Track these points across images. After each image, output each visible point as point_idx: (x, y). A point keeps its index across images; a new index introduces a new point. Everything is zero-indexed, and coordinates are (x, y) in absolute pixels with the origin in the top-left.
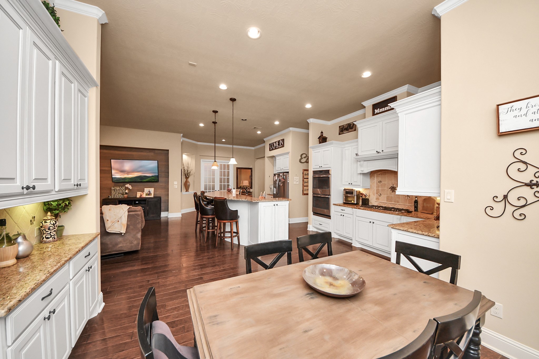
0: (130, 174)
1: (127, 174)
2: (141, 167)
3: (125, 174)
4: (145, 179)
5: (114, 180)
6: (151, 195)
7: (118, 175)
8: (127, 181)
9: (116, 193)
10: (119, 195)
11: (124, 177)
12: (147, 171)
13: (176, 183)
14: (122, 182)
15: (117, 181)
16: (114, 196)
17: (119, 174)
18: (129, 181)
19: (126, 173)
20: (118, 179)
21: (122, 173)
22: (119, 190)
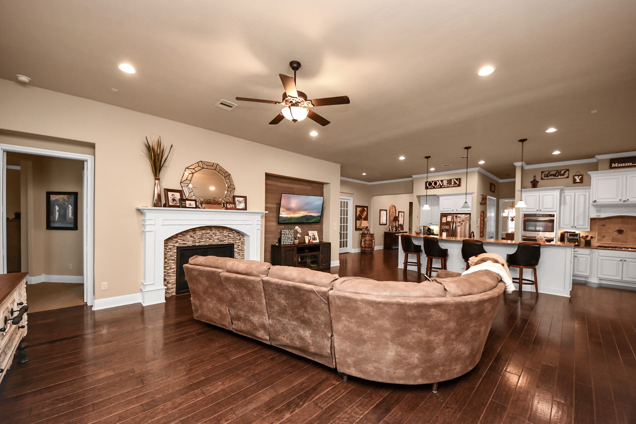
0: (296, 213)
1: (293, 213)
2: (307, 204)
3: (292, 213)
4: (311, 220)
5: (280, 220)
6: (316, 240)
7: (284, 214)
8: (293, 221)
9: (286, 238)
10: (288, 240)
11: (290, 217)
12: (312, 210)
13: (335, 224)
14: (289, 223)
15: (283, 222)
16: (284, 241)
17: (286, 213)
18: (295, 221)
19: (292, 211)
20: (284, 219)
21: (288, 212)
22: (288, 234)
